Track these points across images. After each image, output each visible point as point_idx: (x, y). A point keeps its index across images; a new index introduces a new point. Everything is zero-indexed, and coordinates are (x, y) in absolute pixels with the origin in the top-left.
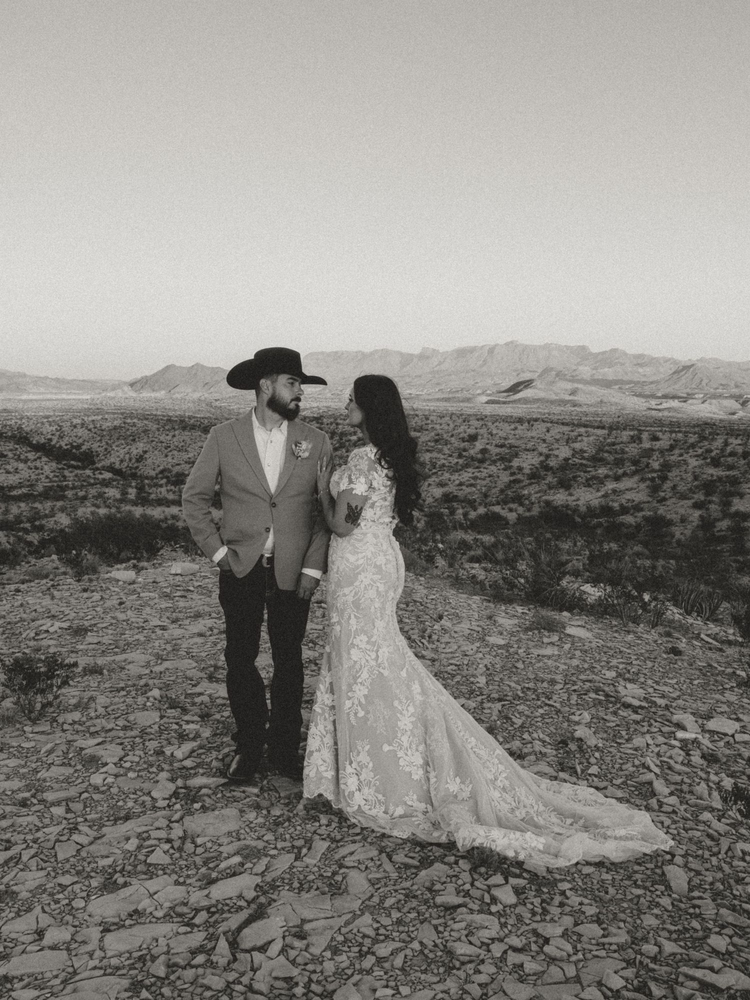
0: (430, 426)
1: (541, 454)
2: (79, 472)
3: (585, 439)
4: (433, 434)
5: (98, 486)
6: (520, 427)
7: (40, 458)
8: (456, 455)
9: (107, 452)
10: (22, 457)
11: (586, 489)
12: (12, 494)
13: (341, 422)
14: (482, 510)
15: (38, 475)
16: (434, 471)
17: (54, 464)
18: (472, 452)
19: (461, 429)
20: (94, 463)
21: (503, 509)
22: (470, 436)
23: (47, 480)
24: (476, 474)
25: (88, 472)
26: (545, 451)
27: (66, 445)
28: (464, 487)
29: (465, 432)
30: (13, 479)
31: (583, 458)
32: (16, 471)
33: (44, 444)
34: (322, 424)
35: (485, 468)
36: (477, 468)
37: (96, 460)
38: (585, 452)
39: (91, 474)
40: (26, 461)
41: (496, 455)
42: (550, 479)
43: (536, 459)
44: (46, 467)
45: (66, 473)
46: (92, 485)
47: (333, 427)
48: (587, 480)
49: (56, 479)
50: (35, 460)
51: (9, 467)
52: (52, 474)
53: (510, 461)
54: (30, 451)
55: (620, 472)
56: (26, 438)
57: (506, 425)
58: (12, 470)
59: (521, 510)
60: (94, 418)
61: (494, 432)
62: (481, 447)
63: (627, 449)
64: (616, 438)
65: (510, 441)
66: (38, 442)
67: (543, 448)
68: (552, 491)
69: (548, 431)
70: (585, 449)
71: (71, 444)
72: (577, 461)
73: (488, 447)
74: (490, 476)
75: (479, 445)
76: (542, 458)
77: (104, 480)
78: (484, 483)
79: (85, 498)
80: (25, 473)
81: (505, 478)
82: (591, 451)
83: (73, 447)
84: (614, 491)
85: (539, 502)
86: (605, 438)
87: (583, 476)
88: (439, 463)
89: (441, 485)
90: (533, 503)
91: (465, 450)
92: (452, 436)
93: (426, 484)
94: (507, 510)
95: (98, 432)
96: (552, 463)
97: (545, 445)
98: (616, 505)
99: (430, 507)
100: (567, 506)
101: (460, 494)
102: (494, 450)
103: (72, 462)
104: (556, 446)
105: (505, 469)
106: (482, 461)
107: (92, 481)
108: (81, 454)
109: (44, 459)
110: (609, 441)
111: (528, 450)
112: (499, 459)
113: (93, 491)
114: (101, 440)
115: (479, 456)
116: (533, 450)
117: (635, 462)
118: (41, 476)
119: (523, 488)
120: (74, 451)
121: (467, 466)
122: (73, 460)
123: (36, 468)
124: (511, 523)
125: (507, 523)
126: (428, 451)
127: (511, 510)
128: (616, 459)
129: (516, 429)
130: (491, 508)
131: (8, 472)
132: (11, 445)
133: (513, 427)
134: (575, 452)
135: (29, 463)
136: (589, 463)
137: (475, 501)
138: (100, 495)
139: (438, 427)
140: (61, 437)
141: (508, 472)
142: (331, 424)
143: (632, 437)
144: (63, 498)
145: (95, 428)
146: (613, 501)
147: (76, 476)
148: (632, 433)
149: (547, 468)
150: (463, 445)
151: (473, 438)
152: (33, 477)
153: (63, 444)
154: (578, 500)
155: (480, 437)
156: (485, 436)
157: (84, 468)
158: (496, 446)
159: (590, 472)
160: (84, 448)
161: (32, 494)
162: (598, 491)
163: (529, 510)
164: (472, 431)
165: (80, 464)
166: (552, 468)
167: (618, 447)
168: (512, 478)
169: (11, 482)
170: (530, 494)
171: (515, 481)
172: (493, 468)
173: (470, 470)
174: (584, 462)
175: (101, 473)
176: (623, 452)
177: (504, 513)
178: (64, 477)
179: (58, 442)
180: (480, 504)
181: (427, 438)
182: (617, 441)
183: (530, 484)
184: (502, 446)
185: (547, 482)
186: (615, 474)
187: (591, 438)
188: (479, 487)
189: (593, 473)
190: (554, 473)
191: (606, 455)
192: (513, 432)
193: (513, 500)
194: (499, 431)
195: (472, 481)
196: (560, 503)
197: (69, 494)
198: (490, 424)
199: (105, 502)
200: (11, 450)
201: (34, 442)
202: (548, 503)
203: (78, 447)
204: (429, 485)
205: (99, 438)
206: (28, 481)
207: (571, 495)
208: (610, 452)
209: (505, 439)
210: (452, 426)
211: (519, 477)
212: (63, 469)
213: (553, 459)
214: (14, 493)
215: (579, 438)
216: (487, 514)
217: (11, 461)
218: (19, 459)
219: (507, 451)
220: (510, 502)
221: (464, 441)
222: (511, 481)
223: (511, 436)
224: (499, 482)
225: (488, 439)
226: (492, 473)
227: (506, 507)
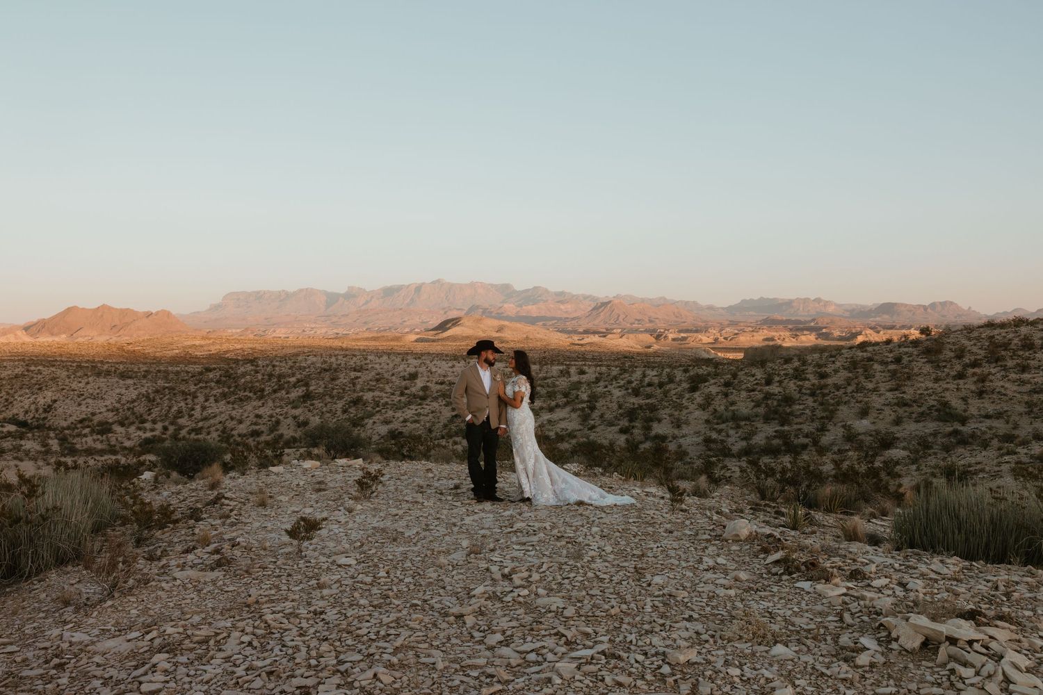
0: (370, 366)
4: (373, 373)
6: (457, 364)
8: (398, 393)
13: (277, 363)
16: (378, 409)
18: (413, 390)
19: (401, 368)
22: (410, 374)
24: (419, 410)
28: (408, 424)
29: (405, 371)
34: (257, 366)
35: (427, 405)
36: (420, 404)
41: (437, 392)
47: (269, 368)
55: (553, 404)
57: (444, 362)
61: (434, 370)
62: (422, 385)
63: (557, 383)
64: (547, 372)
65: (449, 379)
73: (428, 384)
74: (433, 412)
75: (420, 383)
78: (427, 419)
81: (447, 413)
84: (549, 421)
88: (382, 401)
89: (387, 422)
91: (406, 388)
92: (393, 375)
93: (371, 421)
98: (552, 434)
99: (377, 444)
101: (404, 430)
102: (435, 387)
105: (446, 405)
106: (423, 398)
112: (440, 396)
115: (421, 393)
117: (566, 395)
121: (410, 403)
126: (370, 390)
128: (548, 392)
129: (453, 366)
133: (450, 365)
139: (377, 366)
142: (267, 366)
143: (561, 372)
146: (549, 430)
148: (561, 368)
150: (404, 383)
151: (413, 376)
155: (420, 375)
156: (425, 374)
158: (436, 383)
164: (411, 370)
168: (454, 414)
171: (456, 416)
172: (435, 404)
173: (411, 407)
176: (554, 385)
181: (369, 378)
182: (549, 375)
184: (442, 383)
186: (549, 405)
188: (422, 423)
192: (451, 370)
194: (437, 369)
195: (416, 418)
198: (428, 362)
204: (374, 422)
208: (543, 386)
209: (444, 376)
210: (391, 365)
219: (447, 388)
220: (454, 436)
221: (405, 380)
222: (453, 416)
223: (449, 374)
224: (442, 418)
225: (428, 377)
226: (434, 409)
227: (451, 441)
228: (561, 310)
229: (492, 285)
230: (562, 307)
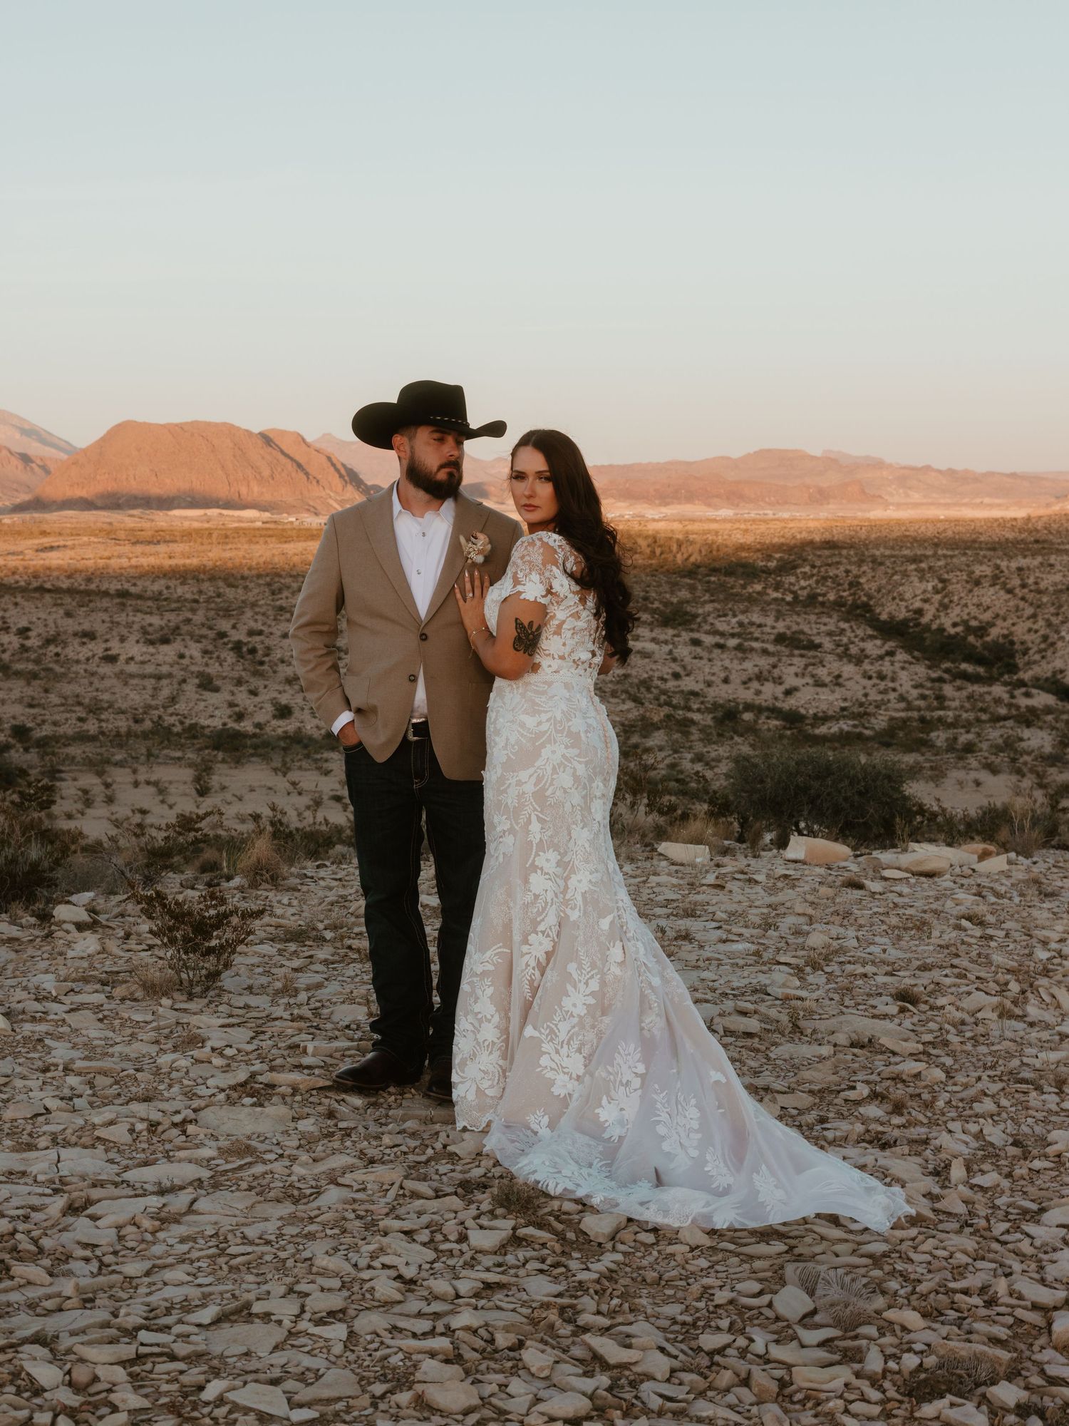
2: (978, 689)
5: (1010, 723)
7: (891, 653)
9: (1048, 644)
10: (854, 650)
12: (817, 731)
15: (885, 692)
17: (921, 670)
20: (1013, 669)
23: (903, 705)
25: (998, 690)
27: (955, 625)
30: (829, 700)
32: (837, 680)
33: (905, 622)
37: (1020, 661)
39: (1006, 696)
40: (858, 660)
44: (903, 675)
45: (948, 690)
46: (997, 719)
49: (922, 703)
50: (881, 658)
51: (822, 672)
52: (915, 693)
54: (872, 637)
56: (866, 607)
58: (827, 679)
60: (1023, 562)
66: (892, 617)
71: (965, 623)
77: (1032, 710)
79: (969, 748)
80: (856, 685)
83: (969, 629)
95: (1030, 596)
103: (964, 666)
107: (1003, 711)
108: (986, 646)
109: (901, 656)
113: (995, 734)
114: (1034, 616)
118: (892, 696)
120: (971, 639)
122: (968, 659)
123: (882, 677)
131: (819, 684)
132: (831, 623)
135: (866, 666)
138: (1009, 745)
140: (944, 607)
144: (921, 745)
145: (1024, 586)
147: (969, 697)
152: (874, 696)
153: (946, 622)
157: (990, 681)
160: (994, 633)
161: (860, 736)
165: (981, 670)
169: (824, 707)
175: (1028, 695)
178: (940, 698)
179: (936, 617)
197: (940, 737)
199: (1014, 760)
200: (830, 634)
201: (884, 617)
203: (982, 630)
205: (1029, 611)
206: (861, 705)
212: (940, 680)
214: (822, 730)
217: (829, 658)
218: (845, 655)
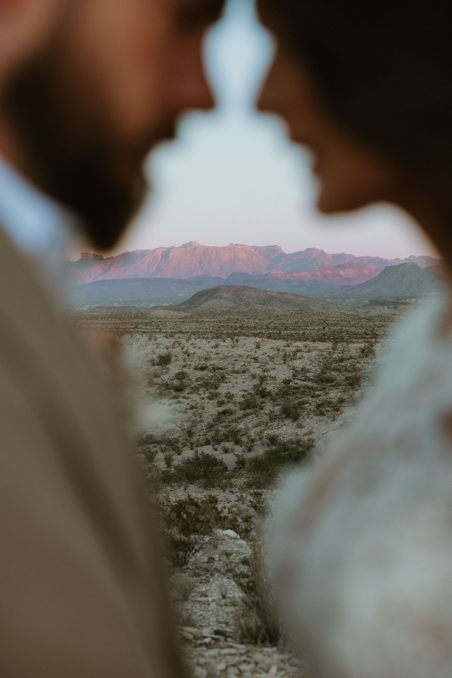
1: (254, 377)
3: (305, 355)
6: (222, 344)
11: (318, 417)
14: (188, 454)
18: (165, 377)
19: (149, 350)
21: (216, 450)
22: (161, 358)
26: (259, 372)
29: (154, 353)
31: (307, 379)
35: (184, 398)
38: (308, 371)
41: (197, 380)
42: (269, 407)
43: (248, 382)
48: (318, 406)
53: (216, 388)
57: (204, 341)
59: (238, 449)
61: (191, 351)
62: (177, 371)
63: (358, 365)
64: (343, 351)
65: (212, 362)
67: (255, 369)
68: (275, 423)
69: (258, 347)
70: (308, 367)
72: (300, 382)
73: (185, 370)
74: (192, 408)
75: (174, 369)
76: (256, 382)
81: (212, 409)
82: (315, 370)
85: (260, 439)
86: (329, 353)
87: (311, 403)
90: (253, 441)
91: (156, 376)
94: (220, 451)
96: (270, 387)
97: (257, 365)
100: (298, 442)
102: (194, 375)
104: (271, 365)
105: (210, 398)
106: (179, 389)
110: (335, 356)
111: (237, 372)
112: (201, 385)
115: (176, 382)
116: (244, 372)
119: (236, 421)
124: (229, 467)
125: (226, 469)
127: (226, 451)
128: (347, 378)
129: (217, 346)
130: (200, 450)
133: (213, 343)
134: (296, 373)
136: (315, 385)
137: (177, 441)
141: (215, 402)
143: (363, 350)
149: (264, 394)
151: (165, 360)
154: (310, 433)
155: (173, 358)
156: (180, 356)
158: (196, 368)
159: (319, 396)
162: (334, 420)
163: (250, 450)
164: (162, 351)
166: (269, 393)
167: (347, 363)
168: (221, 409)
170: (247, 429)
171: (224, 413)
172: (195, 397)
174: (309, 384)
177: (219, 455)
180: (184, 445)
182: (346, 355)
183: (245, 416)
184: (203, 369)
185: (267, 411)
187: (313, 354)
189: (324, 397)
190: (274, 400)
191: (334, 373)
192: (214, 350)
193: (226, 438)
194: (196, 350)
196: (287, 438)
198: (183, 341)
202: (273, 440)
207: (300, 426)
208: (339, 370)
209: (206, 359)
211: (229, 406)
213: (270, 382)
215: (299, 354)
216: (197, 458)
219: (210, 374)
220: (223, 440)
221: (153, 365)
222: (220, 413)
223: (213, 356)
224: (205, 415)
225: (185, 361)
226: (194, 404)
227: (219, 447)
228: (341, 276)
229: (255, 248)
230: (342, 273)
